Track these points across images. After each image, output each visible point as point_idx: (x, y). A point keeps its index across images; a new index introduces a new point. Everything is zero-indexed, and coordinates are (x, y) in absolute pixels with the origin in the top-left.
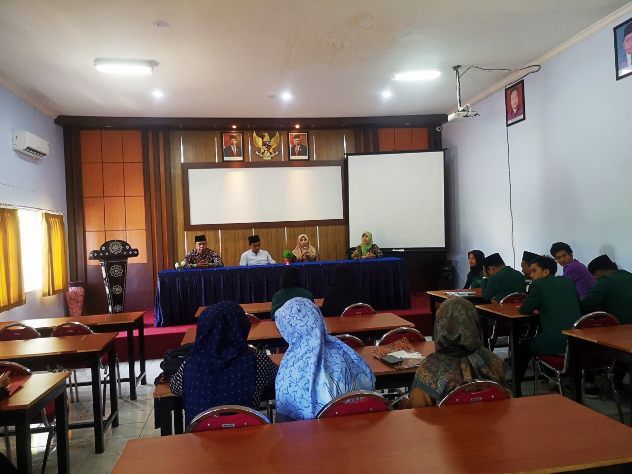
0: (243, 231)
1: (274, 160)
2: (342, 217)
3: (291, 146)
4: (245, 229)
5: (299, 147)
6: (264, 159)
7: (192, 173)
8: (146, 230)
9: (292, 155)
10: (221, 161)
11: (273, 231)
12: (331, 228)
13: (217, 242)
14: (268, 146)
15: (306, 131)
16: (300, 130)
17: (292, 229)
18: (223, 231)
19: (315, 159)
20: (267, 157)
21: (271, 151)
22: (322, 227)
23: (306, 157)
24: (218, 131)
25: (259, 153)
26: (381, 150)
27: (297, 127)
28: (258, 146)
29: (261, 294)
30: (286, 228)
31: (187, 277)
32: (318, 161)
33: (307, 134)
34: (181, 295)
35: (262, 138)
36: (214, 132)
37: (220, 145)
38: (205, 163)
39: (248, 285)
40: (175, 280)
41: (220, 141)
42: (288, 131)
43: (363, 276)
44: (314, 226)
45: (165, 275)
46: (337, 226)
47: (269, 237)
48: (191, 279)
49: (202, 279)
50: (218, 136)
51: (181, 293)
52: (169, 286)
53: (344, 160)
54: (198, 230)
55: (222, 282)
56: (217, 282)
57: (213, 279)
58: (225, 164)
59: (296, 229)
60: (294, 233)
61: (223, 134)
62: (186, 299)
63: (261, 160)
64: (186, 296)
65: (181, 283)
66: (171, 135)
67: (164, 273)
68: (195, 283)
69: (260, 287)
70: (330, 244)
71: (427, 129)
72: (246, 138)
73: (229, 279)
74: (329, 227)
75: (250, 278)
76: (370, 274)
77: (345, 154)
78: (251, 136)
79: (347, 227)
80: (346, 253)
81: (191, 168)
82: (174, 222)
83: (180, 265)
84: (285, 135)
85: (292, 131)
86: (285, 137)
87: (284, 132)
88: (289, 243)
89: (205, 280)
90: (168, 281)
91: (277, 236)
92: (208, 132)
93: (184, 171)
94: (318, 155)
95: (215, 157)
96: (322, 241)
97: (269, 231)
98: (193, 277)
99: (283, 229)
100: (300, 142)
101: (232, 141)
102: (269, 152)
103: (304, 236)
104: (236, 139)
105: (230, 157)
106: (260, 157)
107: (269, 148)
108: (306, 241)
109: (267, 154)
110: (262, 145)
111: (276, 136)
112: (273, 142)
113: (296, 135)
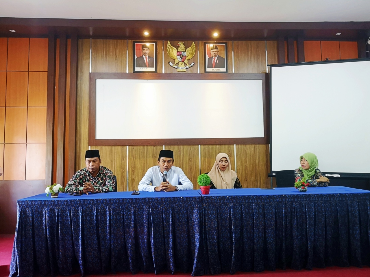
0: (152, 147)
1: (189, 72)
2: (262, 135)
3: (207, 57)
4: (155, 146)
5: (216, 58)
6: (178, 70)
7: (100, 83)
8: (47, 143)
9: (208, 67)
10: (132, 71)
11: (186, 148)
12: (250, 148)
13: (124, 159)
14: (183, 56)
15: (225, 42)
16: (219, 40)
17: (206, 147)
18: (131, 147)
19: (233, 71)
20: (182, 68)
21: (186, 61)
22: (240, 146)
23: (224, 70)
24: (130, 40)
25: (173, 63)
26: (306, 61)
27: (216, 34)
28: (172, 57)
29: (164, 237)
30: (199, 145)
31: (58, 208)
32: (237, 74)
33: (225, 44)
34: (48, 234)
35: (177, 47)
36: (126, 40)
37: (131, 54)
38: (115, 73)
39: (146, 224)
40: (41, 212)
41: (132, 50)
42: (205, 42)
43: (315, 215)
44: (231, 144)
45: (27, 204)
46: (257, 145)
47: (181, 155)
48: (63, 211)
49: (80, 211)
50: (130, 45)
51: (49, 231)
52: (33, 221)
53: (267, 72)
54: (103, 146)
55: (108, 218)
56: (100, 217)
57: (95, 212)
58: (137, 75)
59: (211, 147)
60: (208, 152)
61: (135, 43)
62: (56, 239)
63: (174, 71)
64: (55, 236)
65: (49, 216)
66: (80, 43)
67: (27, 201)
68: (69, 218)
69: (163, 227)
70: (248, 165)
71: (356, 42)
72: (160, 48)
73: (119, 214)
74: (248, 146)
75: (149, 214)
76: (325, 212)
77: (267, 67)
78: (164, 46)
79: (269, 147)
80: (269, 177)
81: (99, 79)
82: (78, 136)
83: (52, 190)
84: (202, 46)
85: (209, 42)
86: (201, 48)
87: (201, 42)
88: (203, 163)
89: (84, 214)
90: (32, 214)
91: (189, 155)
92: (120, 41)
93: (91, 82)
94: (236, 67)
95: (126, 68)
96: (240, 162)
97: (181, 148)
98: (67, 209)
99: (197, 146)
100: (218, 52)
101: (144, 51)
102: (183, 63)
103: (225, 157)
104: (149, 49)
105: (141, 68)
106: (174, 68)
107: (184, 59)
108: (227, 163)
109: (182, 65)
110: (176, 55)
111: (192, 46)
112: (188, 53)
113: (214, 46)
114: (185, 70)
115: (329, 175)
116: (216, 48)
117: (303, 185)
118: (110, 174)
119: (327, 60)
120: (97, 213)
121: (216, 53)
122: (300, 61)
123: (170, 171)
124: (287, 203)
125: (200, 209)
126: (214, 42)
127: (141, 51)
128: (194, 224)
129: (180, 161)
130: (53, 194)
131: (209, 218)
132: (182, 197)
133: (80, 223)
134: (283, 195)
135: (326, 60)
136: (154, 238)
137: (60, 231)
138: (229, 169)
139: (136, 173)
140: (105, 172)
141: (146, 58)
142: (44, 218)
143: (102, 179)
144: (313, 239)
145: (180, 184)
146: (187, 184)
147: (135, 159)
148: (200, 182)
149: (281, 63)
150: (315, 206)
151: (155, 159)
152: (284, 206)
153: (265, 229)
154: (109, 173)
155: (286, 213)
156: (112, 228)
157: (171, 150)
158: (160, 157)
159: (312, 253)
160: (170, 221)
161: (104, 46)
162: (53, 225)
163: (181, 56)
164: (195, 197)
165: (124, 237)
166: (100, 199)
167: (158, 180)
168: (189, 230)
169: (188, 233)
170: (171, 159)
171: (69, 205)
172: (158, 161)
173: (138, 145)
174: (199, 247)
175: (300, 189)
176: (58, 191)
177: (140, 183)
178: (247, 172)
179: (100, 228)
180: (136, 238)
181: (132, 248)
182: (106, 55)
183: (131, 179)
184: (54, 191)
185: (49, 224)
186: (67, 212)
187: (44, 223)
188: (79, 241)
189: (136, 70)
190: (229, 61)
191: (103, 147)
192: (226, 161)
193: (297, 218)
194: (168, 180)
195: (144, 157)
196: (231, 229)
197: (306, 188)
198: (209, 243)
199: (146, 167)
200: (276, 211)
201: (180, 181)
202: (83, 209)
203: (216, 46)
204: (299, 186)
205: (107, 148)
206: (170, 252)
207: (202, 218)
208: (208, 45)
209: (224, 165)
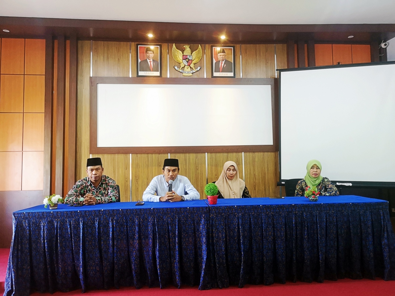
0: (157, 155)
1: (195, 76)
2: (271, 143)
3: (214, 61)
4: (160, 153)
5: (224, 62)
6: (184, 74)
7: (102, 88)
8: (45, 151)
9: (215, 72)
10: (136, 76)
11: (192, 156)
12: (258, 156)
13: (127, 168)
14: (189, 60)
15: (232, 45)
16: (226, 44)
17: (214, 155)
18: (135, 155)
19: (241, 76)
20: (187, 72)
21: (192, 65)
22: (248, 154)
23: (231, 74)
24: (133, 43)
25: (179, 67)
26: (317, 65)
27: (223, 37)
28: (177, 60)
29: (170, 249)
30: (206, 153)
31: (57, 220)
32: (245, 78)
33: (232, 48)
34: (46, 247)
35: (183, 51)
36: (129, 43)
37: (135, 58)
38: (117, 77)
39: (151, 235)
40: (39, 225)
41: (136, 53)
42: (212, 45)
43: (326, 226)
44: (239, 152)
45: (24, 216)
46: (266, 153)
47: (187, 163)
48: (63, 223)
49: (81, 223)
50: (133, 47)
51: (47, 244)
52: (30, 234)
53: (276, 77)
54: (105, 154)
55: (111, 230)
56: (103, 229)
57: (97, 223)
58: (140, 80)
59: (218, 155)
60: (215, 160)
61: (139, 46)
62: (55, 254)
63: (180, 76)
64: (54, 250)
65: (47, 229)
66: (79, 45)
67: (23, 213)
68: (69, 231)
69: (169, 239)
70: (257, 174)
71: (369, 46)
72: (165, 51)
73: (122, 225)
74: (256, 154)
75: (154, 225)
76: (337, 223)
77: (276, 71)
78: (169, 49)
79: (278, 155)
80: (278, 185)
81: (101, 83)
82: (78, 144)
83: (51, 201)
84: (209, 49)
85: (216, 45)
86: (208, 51)
87: (207, 45)
88: (209, 172)
89: (85, 226)
90: (29, 227)
91: (196, 163)
92: (122, 43)
93: (92, 86)
94: (245, 72)
95: (129, 72)
96: (248, 170)
97: (187, 157)
98: (67, 221)
99: (203, 154)
100: (225, 57)
101: (148, 55)
102: (189, 67)
103: (233, 166)
104: (153, 52)
105: (145, 72)
106: (179, 72)
107: (190, 63)
108: (235, 172)
109: (187, 69)
110: (182, 59)
111: (198, 49)
112: (194, 56)
113: (221, 49)
114: (191, 75)
115: (340, 184)
116: (223, 52)
117: (313, 194)
118: (112, 184)
119: (339, 63)
120: (98, 224)
121: (224, 57)
122: (311, 65)
123: (175, 180)
124: (297, 213)
125: (207, 220)
126: (221, 45)
127: (145, 54)
128: (201, 236)
129: (186, 170)
130: (52, 205)
131: (217, 229)
132: (188, 208)
133: (81, 236)
134: (293, 205)
135: (337, 64)
136: (159, 251)
137: (59, 245)
138: (237, 178)
139: (140, 182)
140: (107, 182)
141: (150, 62)
142: (42, 231)
143: (105, 189)
144: (324, 250)
145: (186, 193)
146: (193, 194)
147: (139, 167)
148: (208, 192)
149: (291, 67)
150: (326, 217)
151: (160, 167)
152: (293, 216)
153: (274, 241)
154: (112, 182)
155: (296, 223)
156: (115, 241)
157: (176, 158)
158: (165, 166)
159: (324, 265)
160: (176, 233)
161: (106, 49)
162: (52, 238)
163: (187, 60)
164: (202, 207)
165: (128, 249)
166: (102, 210)
167: (163, 190)
168: (195, 241)
169: (195, 245)
170: (177, 168)
171: (69, 217)
172: (163, 171)
173: (141, 153)
174: (206, 259)
175: (310, 198)
176: (57, 202)
177: (145, 192)
178: (256, 181)
179: (102, 241)
180: (141, 250)
181: (136, 261)
182: (108, 58)
183: (134, 188)
184: (53, 202)
185: (48, 237)
186: (67, 224)
187: (42, 236)
188: (80, 255)
189: (139, 74)
190: (237, 66)
191: (106, 156)
192: (234, 169)
193: (308, 229)
194: (173, 189)
195: (148, 166)
196: (239, 240)
197: (317, 198)
198: (217, 255)
199: (150, 177)
200: (285, 221)
201: (186, 190)
202: (84, 221)
203: (223, 50)
204: (310, 195)
205: (109, 156)
206: (176, 265)
207: (210, 229)
208: (215, 48)
209: (232, 173)
